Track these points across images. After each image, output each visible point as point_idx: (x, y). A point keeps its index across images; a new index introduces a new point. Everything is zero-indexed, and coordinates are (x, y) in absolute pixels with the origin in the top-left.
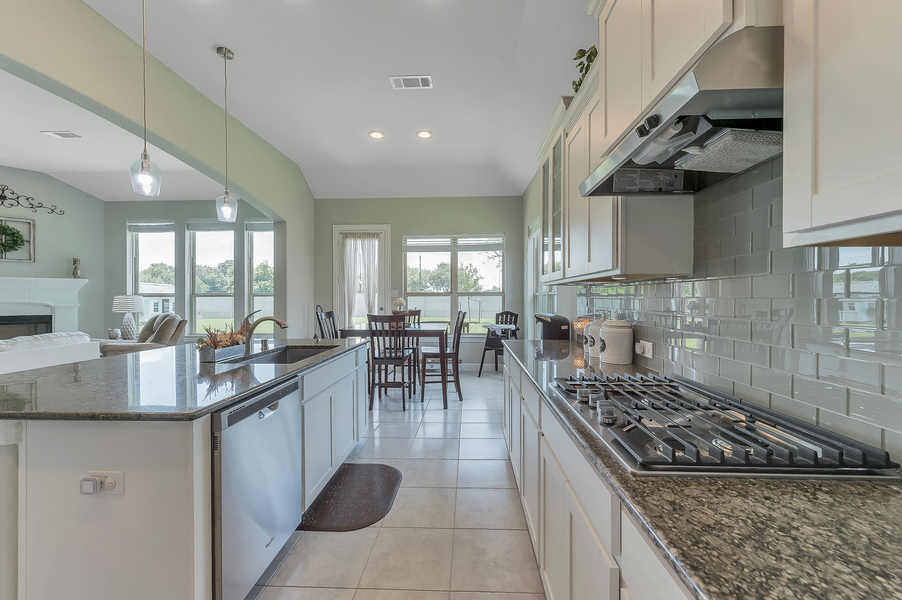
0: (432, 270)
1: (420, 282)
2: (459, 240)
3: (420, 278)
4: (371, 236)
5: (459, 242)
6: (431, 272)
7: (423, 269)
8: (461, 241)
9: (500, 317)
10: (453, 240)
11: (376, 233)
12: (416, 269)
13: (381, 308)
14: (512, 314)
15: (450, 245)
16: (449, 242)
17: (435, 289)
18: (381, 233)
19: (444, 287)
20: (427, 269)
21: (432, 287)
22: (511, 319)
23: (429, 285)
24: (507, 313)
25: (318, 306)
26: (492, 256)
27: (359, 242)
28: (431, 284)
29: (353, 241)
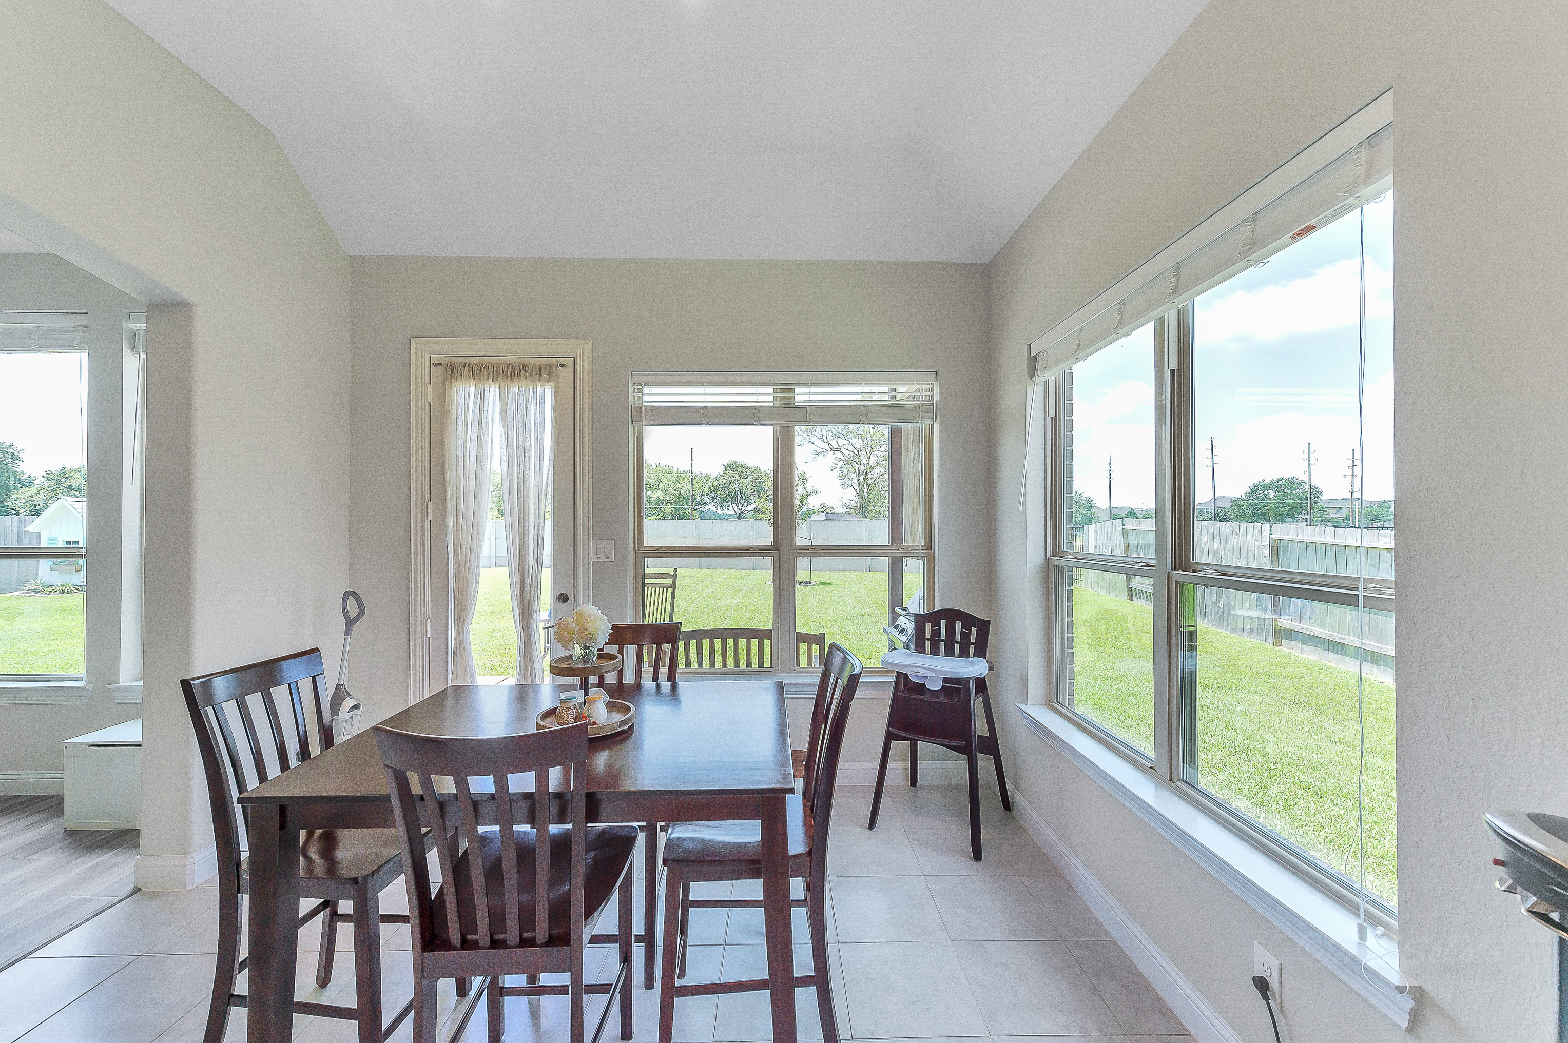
0: (714, 474)
1: (692, 496)
2: (798, 390)
3: (692, 488)
4: (530, 375)
5: (797, 398)
6: (712, 477)
7: (698, 473)
8: (804, 395)
9: (928, 626)
10: (783, 390)
11: (546, 366)
12: (684, 472)
13: (562, 595)
14: (969, 620)
15: (772, 404)
16: (771, 398)
17: (718, 508)
18: (562, 366)
19: (734, 505)
20: (704, 472)
21: (713, 504)
22: (966, 636)
23: (707, 499)
24: (951, 615)
25: (347, 594)
26: (821, 450)
27: (493, 392)
28: (712, 499)
29: (473, 390)
